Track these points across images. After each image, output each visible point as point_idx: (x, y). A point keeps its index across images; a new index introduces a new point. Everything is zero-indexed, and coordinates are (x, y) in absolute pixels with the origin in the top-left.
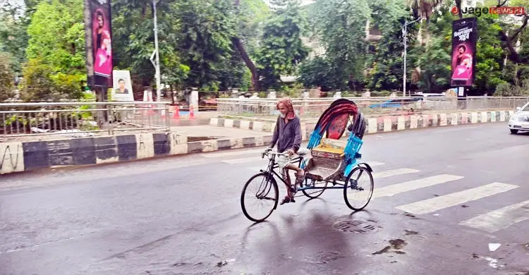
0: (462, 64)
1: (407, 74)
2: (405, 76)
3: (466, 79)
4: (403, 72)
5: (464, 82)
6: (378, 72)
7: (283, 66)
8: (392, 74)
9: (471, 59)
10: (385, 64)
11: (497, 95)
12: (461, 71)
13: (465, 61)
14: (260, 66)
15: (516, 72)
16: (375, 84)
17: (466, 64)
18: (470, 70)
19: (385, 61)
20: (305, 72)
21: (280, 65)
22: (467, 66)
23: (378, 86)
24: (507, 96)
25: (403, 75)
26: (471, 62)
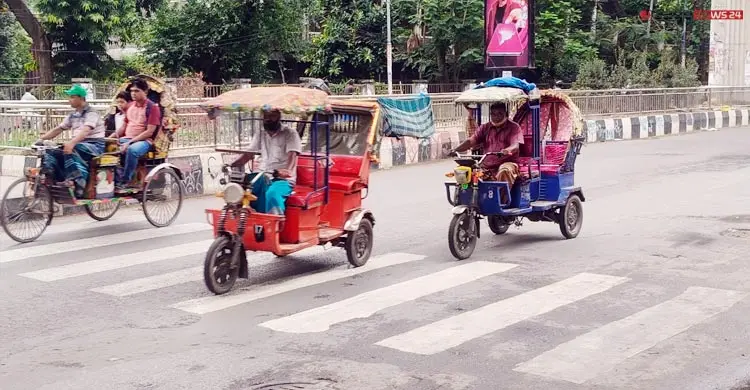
0: (508, 21)
1: (394, 43)
2: (389, 49)
3: (518, 54)
4: (384, 40)
5: (511, 60)
6: (332, 39)
7: (115, 18)
8: (363, 45)
9: (526, 8)
10: (346, 21)
11: (580, 86)
12: (505, 34)
13: (515, 12)
14: (52, 18)
15: (616, 38)
16: (327, 66)
17: (515, 21)
18: (524, 32)
19: (346, 15)
20: (165, 34)
21: (106, 15)
22: (518, 25)
23: (335, 70)
24: (600, 87)
25: (385, 47)
26: (525, 16)
